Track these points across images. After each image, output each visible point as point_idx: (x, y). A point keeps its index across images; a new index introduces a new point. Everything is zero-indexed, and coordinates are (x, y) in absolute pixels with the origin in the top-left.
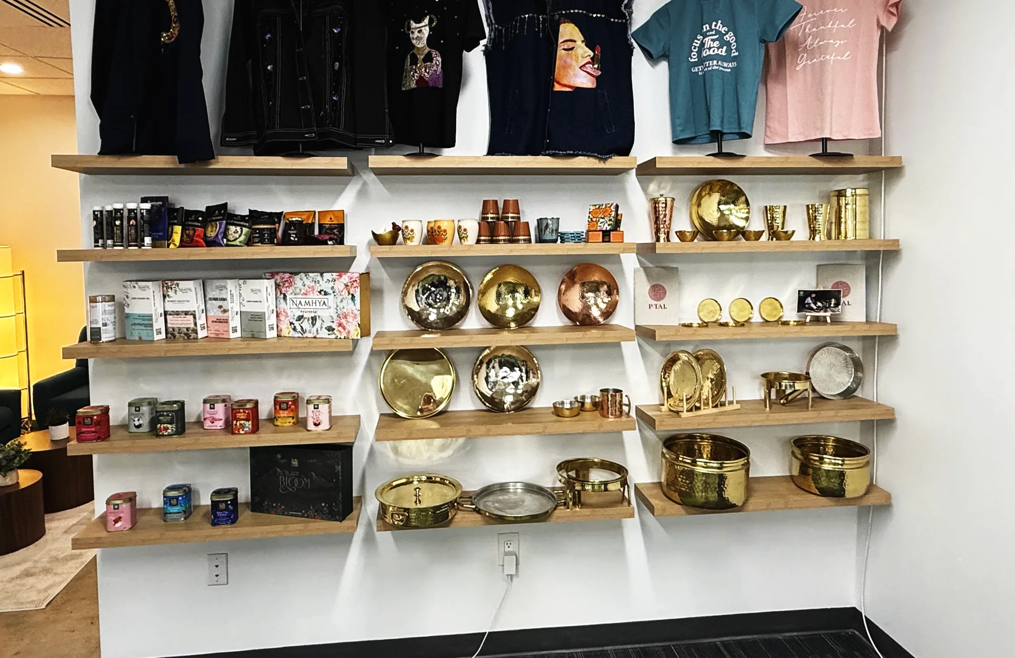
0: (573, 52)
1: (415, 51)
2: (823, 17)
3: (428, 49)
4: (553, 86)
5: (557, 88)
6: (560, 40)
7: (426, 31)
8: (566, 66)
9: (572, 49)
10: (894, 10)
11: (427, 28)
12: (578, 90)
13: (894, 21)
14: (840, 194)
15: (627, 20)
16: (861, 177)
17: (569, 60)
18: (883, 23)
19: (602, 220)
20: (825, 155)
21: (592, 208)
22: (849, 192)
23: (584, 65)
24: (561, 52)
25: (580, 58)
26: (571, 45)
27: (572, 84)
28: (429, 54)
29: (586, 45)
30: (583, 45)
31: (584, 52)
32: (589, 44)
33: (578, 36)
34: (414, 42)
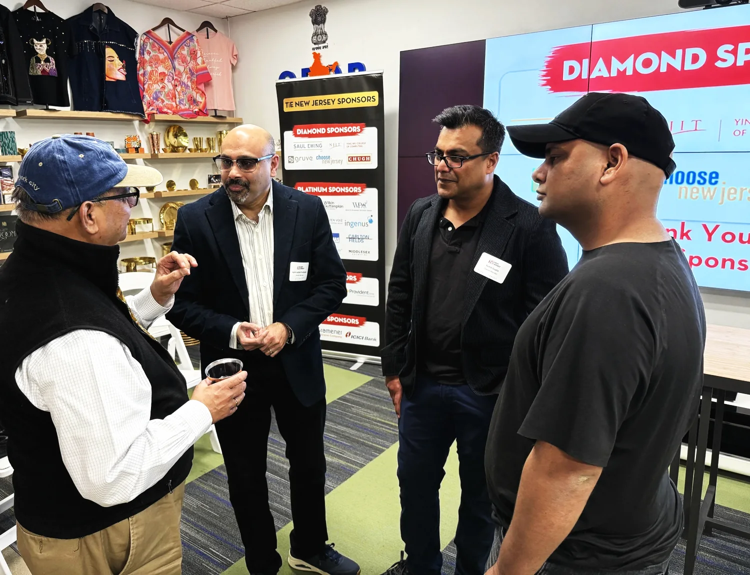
0: (114, 62)
1: (38, 56)
2: (210, 55)
3: (47, 56)
4: (105, 78)
5: (107, 79)
6: (107, 56)
7: (45, 47)
8: (111, 69)
9: (113, 61)
10: (235, 57)
11: (46, 45)
12: (118, 81)
13: (236, 61)
14: (221, 133)
15: (135, 50)
16: (227, 125)
17: (112, 66)
18: (232, 62)
19: (133, 143)
20: (216, 116)
21: (126, 137)
22: (224, 132)
23: (119, 69)
24: (107, 62)
25: (117, 66)
26: (112, 59)
27: (115, 78)
28: (47, 58)
29: (120, 59)
30: (118, 59)
31: (118, 63)
32: (121, 59)
33: (116, 56)
34: (37, 51)
